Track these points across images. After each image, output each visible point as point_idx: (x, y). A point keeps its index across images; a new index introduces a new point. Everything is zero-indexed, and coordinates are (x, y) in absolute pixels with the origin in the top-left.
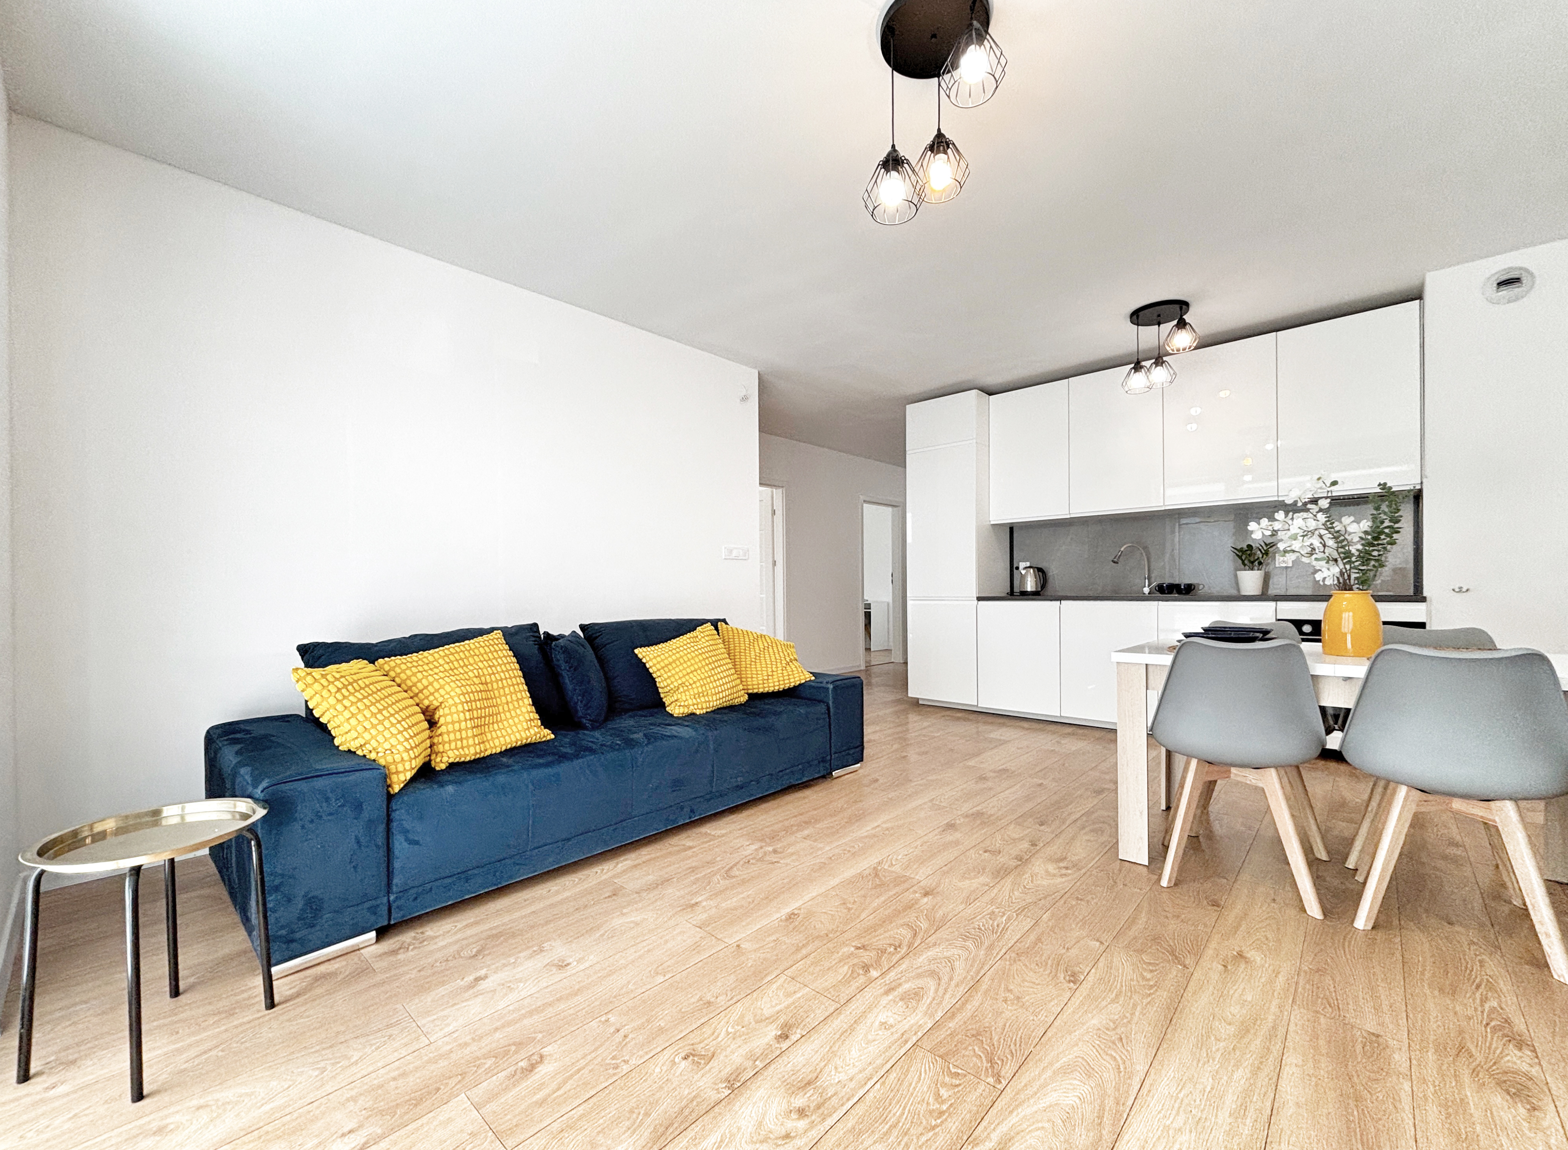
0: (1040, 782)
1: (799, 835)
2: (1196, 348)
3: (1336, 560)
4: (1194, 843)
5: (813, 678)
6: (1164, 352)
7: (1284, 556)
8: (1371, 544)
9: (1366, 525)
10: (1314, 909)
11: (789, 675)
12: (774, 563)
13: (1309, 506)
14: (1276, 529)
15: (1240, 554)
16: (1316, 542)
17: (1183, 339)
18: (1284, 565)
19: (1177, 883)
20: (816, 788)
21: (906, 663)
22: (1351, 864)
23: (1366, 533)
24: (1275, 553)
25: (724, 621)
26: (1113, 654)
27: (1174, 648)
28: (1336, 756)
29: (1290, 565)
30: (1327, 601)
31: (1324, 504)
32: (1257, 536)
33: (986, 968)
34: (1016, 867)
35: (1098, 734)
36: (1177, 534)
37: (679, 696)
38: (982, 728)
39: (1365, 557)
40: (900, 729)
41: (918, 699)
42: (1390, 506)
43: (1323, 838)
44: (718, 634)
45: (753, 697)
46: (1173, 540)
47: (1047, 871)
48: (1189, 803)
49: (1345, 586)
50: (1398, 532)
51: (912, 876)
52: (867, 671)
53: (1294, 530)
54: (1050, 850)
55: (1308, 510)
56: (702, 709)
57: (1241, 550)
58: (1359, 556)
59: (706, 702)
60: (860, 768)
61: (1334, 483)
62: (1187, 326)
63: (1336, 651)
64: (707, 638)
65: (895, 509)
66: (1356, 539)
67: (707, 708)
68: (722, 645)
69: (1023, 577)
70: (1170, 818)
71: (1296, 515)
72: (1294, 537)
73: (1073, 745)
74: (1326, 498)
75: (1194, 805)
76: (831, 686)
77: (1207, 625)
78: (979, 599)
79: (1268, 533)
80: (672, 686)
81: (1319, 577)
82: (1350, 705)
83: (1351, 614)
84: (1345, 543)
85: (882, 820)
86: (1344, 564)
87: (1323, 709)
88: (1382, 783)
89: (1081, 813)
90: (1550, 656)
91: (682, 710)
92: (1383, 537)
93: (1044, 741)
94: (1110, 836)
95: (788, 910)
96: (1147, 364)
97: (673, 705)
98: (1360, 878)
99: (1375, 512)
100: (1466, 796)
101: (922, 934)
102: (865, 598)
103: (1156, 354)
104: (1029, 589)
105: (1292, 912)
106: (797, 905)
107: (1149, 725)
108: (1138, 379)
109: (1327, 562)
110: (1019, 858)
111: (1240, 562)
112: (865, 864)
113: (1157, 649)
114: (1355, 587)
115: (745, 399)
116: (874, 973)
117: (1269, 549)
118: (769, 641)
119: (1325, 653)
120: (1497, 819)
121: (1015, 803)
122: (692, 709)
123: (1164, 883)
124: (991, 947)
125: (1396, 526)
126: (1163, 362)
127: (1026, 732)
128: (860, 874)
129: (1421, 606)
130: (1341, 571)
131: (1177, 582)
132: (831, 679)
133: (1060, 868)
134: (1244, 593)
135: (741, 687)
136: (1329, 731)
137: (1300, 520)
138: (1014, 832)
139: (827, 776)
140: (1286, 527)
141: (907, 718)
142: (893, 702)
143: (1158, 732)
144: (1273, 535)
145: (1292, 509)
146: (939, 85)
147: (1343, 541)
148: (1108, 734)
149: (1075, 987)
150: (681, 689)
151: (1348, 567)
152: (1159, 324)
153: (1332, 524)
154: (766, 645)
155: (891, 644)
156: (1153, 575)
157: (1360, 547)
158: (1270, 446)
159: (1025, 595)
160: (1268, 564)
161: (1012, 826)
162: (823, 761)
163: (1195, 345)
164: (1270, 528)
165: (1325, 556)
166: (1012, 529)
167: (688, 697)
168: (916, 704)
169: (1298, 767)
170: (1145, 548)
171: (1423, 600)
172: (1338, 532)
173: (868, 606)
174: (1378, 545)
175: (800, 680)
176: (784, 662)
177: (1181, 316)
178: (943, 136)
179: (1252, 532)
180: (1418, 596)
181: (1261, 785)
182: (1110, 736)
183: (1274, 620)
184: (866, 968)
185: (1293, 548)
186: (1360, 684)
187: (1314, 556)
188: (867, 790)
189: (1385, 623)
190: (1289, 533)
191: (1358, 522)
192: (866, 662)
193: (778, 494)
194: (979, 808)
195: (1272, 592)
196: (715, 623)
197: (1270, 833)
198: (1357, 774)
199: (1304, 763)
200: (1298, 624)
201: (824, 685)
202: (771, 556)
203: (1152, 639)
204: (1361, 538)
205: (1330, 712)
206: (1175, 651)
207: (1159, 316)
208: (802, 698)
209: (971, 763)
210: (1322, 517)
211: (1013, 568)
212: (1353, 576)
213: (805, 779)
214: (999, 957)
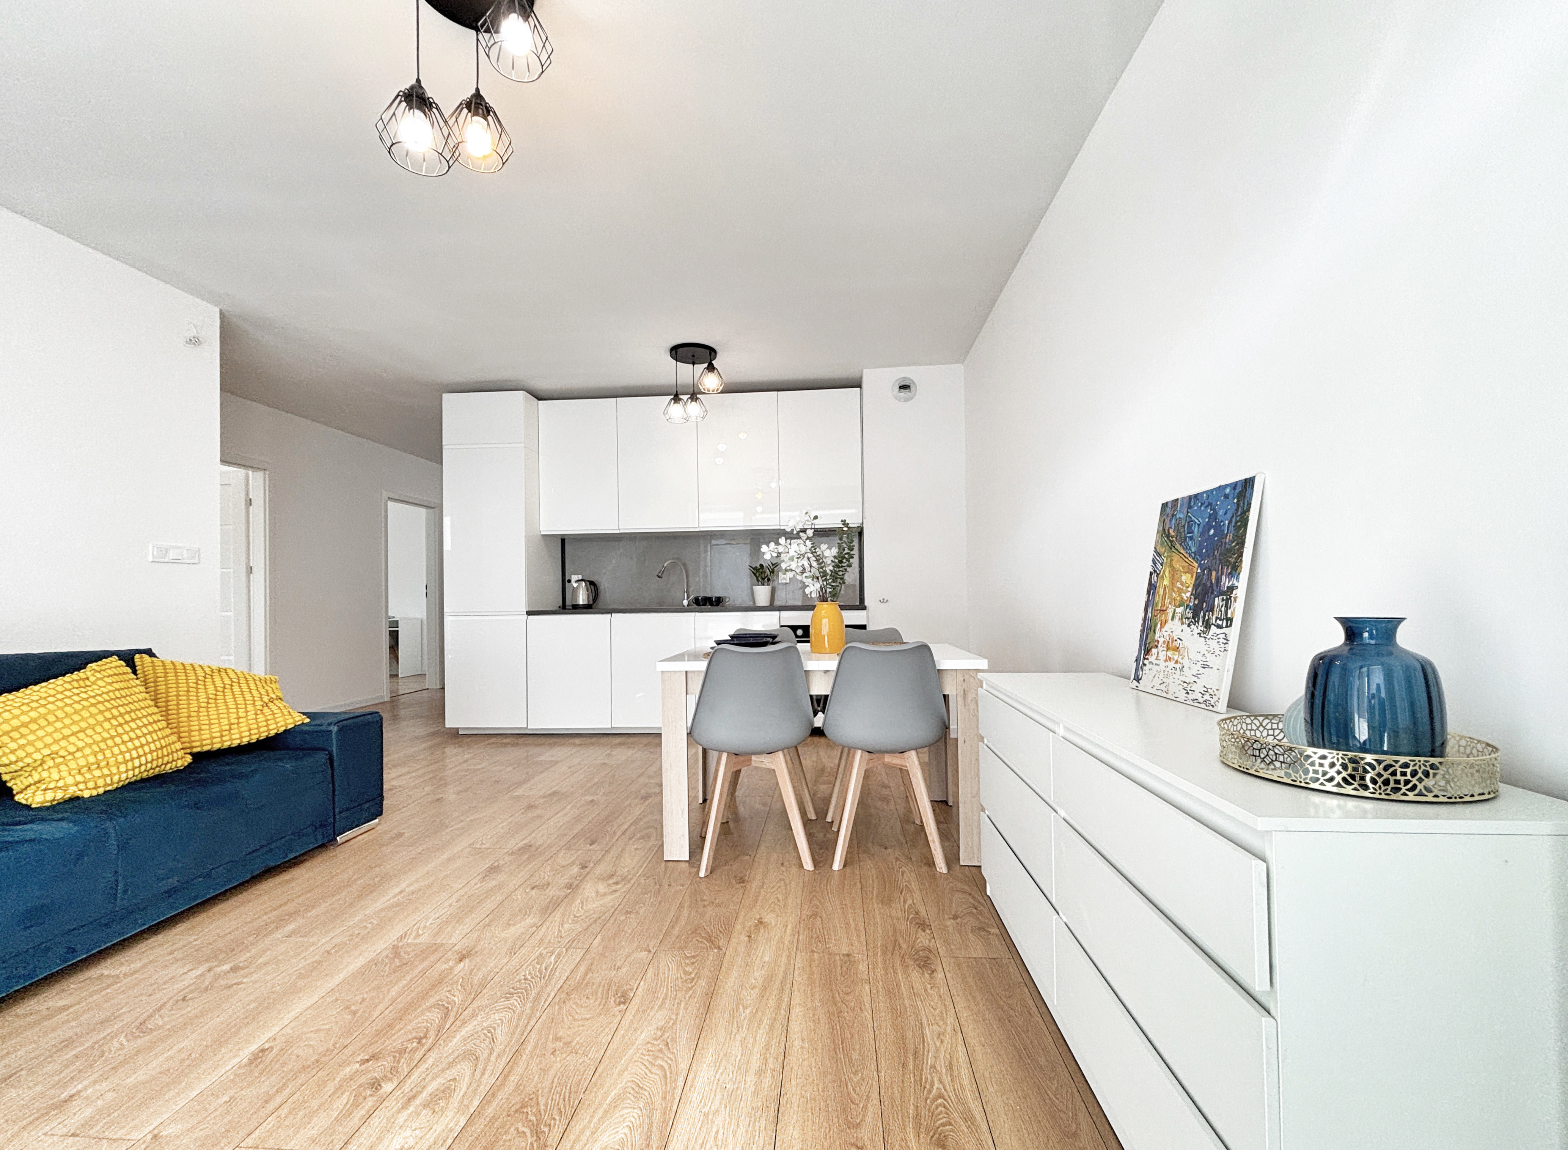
0: (592, 798)
1: (279, 935)
2: (722, 392)
3: (818, 578)
4: (725, 829)
5: (308, 720)
6: (698, 391)
7: (785, 574)
8: (838, 566)
9: (835, 551)
10: (808, 865)
11: (267, 721)
12: (250, 570)
13: (801, 534)
14: (780, 551)
15: (755, 572)
16: (806, 563)
17: (711, 382)
18: (784, 581)
19: (712, 871)
20: (307, 864)
21: (443, 688)
22: (829, 819)
23: (835, 557)
24: (778, 572)
25: (149, 652)
26: (658, 664)
27: (708, 654)
28: (818, 732)
29: (788, 582)
30: (813, 610)
31: (810, 533)
32: (767, 557)
33: (532, 1023)
34: (566, 897)
35: (645, 740)
36: (709, 553)
37: (45, 774)
38: (533, 750)
39: (835, 576)
40: (433, 767)
41: (458, 729)
42: (848, 538)
43: (812, 800)
44: (135, 672)
45: (200, 758)
46: (705, 558)
47: (597, 892)
48: (721, 794)
49: (823, 599)
50: (853, 558)
51: (444, 942)
52: (392, 702)
53: (792, 553)
54: (599, 870)
55: (800, 538)
56: (96, 788)
57: (755, 568)
58: (831, 575)
59: (104, 776)
60: (379, 824)
61: (816, 517)
62: (716, 371)
63: (818, 650)
64: (108, 680)
65: (430, 510)
66: (829, 562)
67: (106, 785)
68: (142, 689)
69: (575, 591)
70: (706, 810)
71: (793, 541)
72: (792, 559)
73: (622, 754)
74: (811, 529)
75: (725, 795)
76: (335, 729)
77: (732, 633)
78: (529, 613)
79: (775, 555)
80: (28, 760)
81: (807, 591)
82: (828, 693)
83: (827, 620)
84: (823, 565)
85: (407, 883)
86: (823, 581)
87: (811, 696)
88: (846, 750)
89: (628, 824)
90: (931, 646)
91: (50, 796)
92: (844, 561)
93: (595, 755)
94: (656, 840)
95: (254, 1047)
96: (685, 397)
97: (29, 791)
98: (835, 829)
99: (840, 542)
100: (892, 752)
101: (455, 1009)
102: (390, 614)
103: (692, 391)
104: (581, 603)
105: (794, 870)
106: (270, 1035)
107: (689, 725)
108: (676, 410)
109: (813, 580)
110: (569, 886)
111: (755, 578)
112: (381, 945)
113: (694, 656)
114: (829, 599)
115: (195, 341)
116: (387, 1087)
117: (774, 568)
118: (232, 675)
119: (812, 651)
120: (908, 765)
121: (563, 827)
122: (72, 791)
123: (702, 874)
124: (537, 999)
125: (852, 553)
126: (697, 398)
127: (578, 748)
128: (372, 960)
129: (862, 613)
130: (821, 587)
131: (709, 595)
132: (335, 720)
133: (609, 885)
134: (758, 605)
135: (178, 746)
136: (815, 713)
137: (796, 544)
138: (563, 858)
139: (327, 843)
140: (787, 550)
141: (444, 753)
142: (428, 735)
143: (695, 734)
144: (777, 557)
145: (791, 536)
146: (478, 40)
147: (822, 563)
148: (653, 738)
149: (625, 1007)
150: (50, 763)
151: (825, 583)
152: (694, 364)
153: (815, 549)
154: (227, 681)
155: (426, 668)
156: (691, 589)
157: (831, 568)
158: (774, 485)
159: (577, 609)
160: (774, 580)
161: (563, 852)
162: (321, 826)
163: (721, 388)
164: (776, 550)
165: (811, 574)
166: (563, 540)
167: (64, 774)
168: (455, 735)
169: (796, 747)
170: (684, 565)
171: (864, 608)
172: (819, 556)
173: (395, 624)
174: (842, 567)
175: (286, 724)
176: (259, 703)
177: (711, 361)
178: (481, 97)
179: (764, 553)
180: (862, 606)
181: (773, 767)
182: (656, 741)
183: (779, 627)
184: (375, 1085)
185: (791, 567)
186: (834, 674)
187: (805, 574)
188: (386, 850)
189: (847, 626)
190: (789, 556)
191: (830, 548)
192: (391, 692)
193: (257, 481)
194: (525, 842)
195: (777, 603)
196: (128, 658)
197: (779, 806)
198: (832, 745)
199: (800, 743)
200: (794, 628)
201: (323, 728)
202: (243, 559)
203: (690, 647)
204: (832, 561)
205: (814, 698)
206: (709, 657)
207: (693, 356)
208: (288, 748)
209: (519, 792)
210: (808, 543)
211: (565, 581)
212: (828, 590)
213: (291, 856)
214: (547, 1003)
